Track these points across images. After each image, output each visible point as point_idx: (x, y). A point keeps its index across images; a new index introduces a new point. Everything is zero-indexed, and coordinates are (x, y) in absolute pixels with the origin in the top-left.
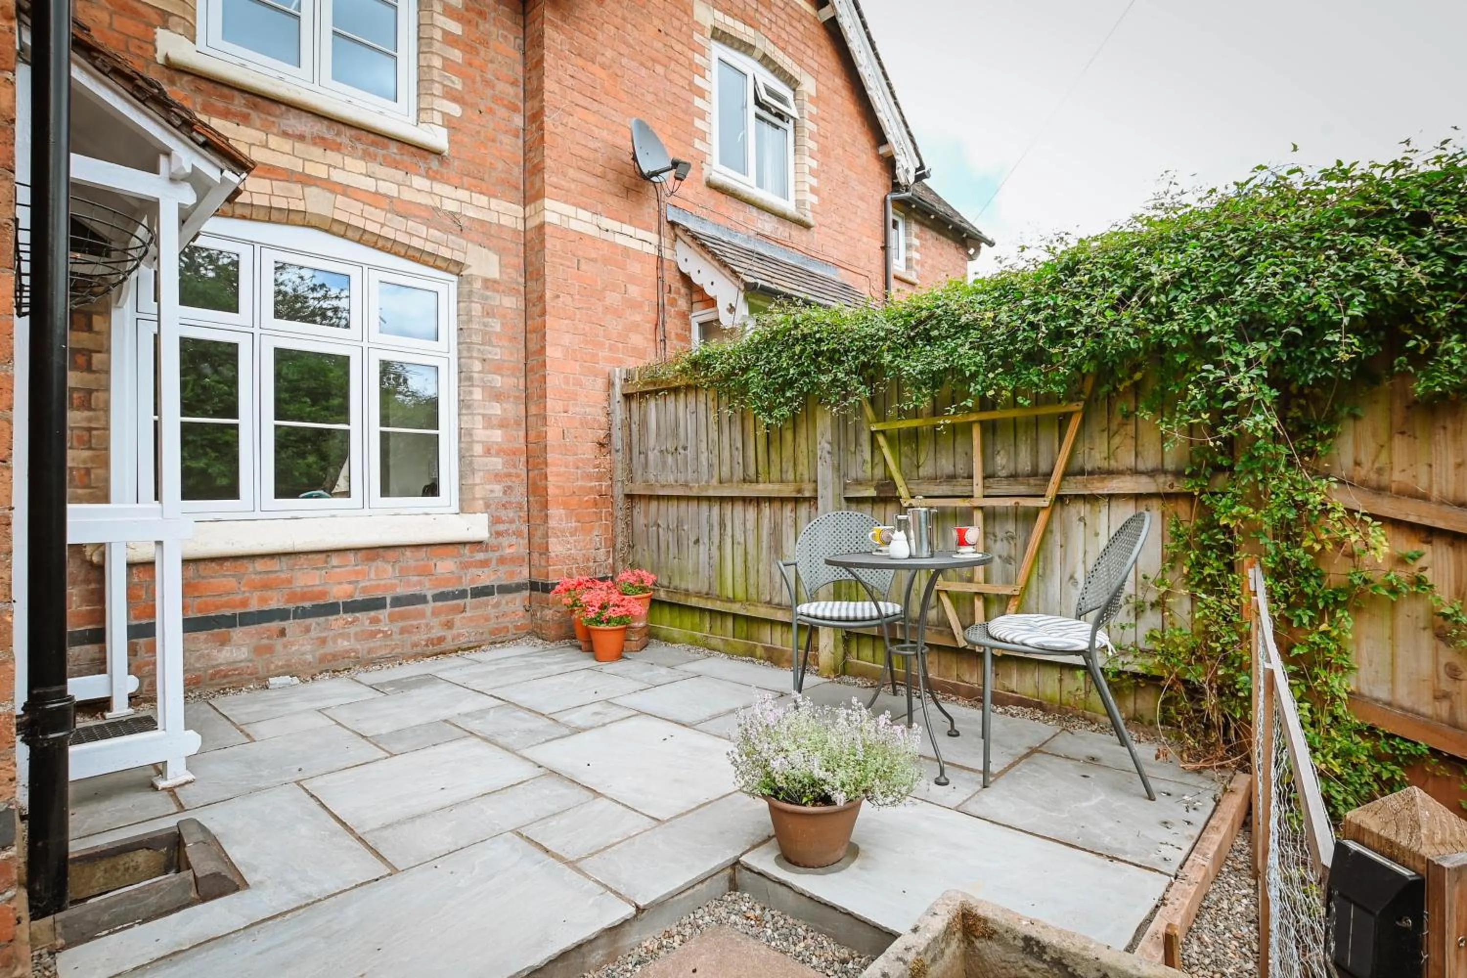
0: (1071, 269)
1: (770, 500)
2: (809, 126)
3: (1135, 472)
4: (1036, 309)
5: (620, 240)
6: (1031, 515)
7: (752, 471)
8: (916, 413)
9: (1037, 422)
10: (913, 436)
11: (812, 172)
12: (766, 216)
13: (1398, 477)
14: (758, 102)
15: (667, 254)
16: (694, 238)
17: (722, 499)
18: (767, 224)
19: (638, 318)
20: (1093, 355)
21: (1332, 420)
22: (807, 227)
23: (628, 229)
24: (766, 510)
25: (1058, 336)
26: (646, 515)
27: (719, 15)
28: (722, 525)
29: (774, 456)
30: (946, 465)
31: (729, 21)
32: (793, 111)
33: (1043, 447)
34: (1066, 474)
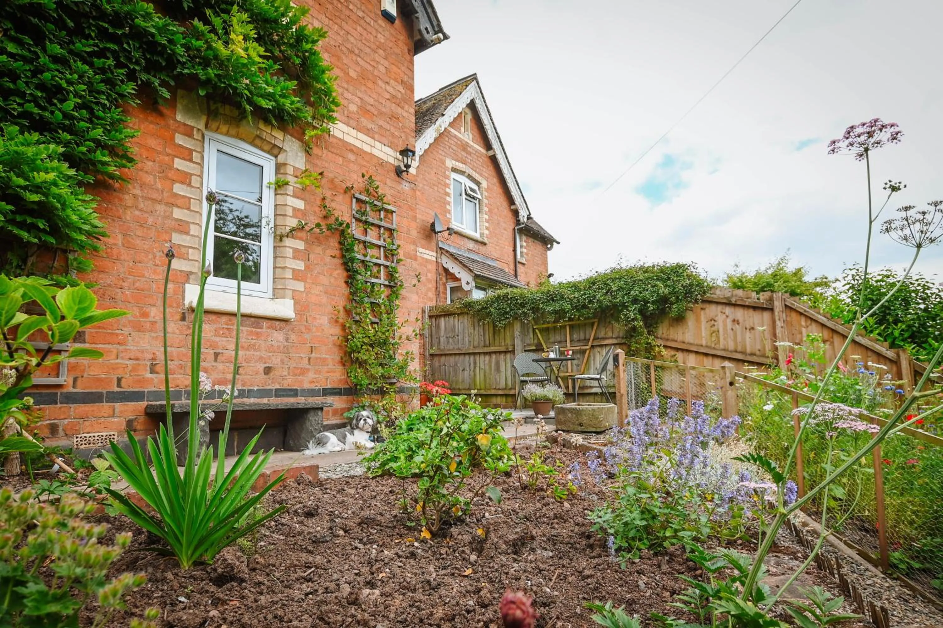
0: (594, 284)
1: (495, 353)
2: (485, 201)
3: (612, 338)
4: (585, 294)
5: (425, 256)
6: (584, 352)
7: (487, 343)
8: (548, 323)
9: (585, 325)
10: (547, 329)
11: (487, 221)
12: (471, 241)
13: (671, 337)
14: (466, 194)
15: (439, 260)
16: (451, 255)
17: (474, 354)
18: (471, 245)
19: (430, 286)
20: (600, 307)
21: (657, 323)
22: (484, 244)
23: (427, 252)
24: (494, 356)
25: (590, 302)
26: (439, 362)
27: (454, 162)
28: (475, 363)
29: (496, 337)
30: (558, 338)
31: (457, 163)
32: (479, 196)
33: (587, 332)
34: (594, 339)
